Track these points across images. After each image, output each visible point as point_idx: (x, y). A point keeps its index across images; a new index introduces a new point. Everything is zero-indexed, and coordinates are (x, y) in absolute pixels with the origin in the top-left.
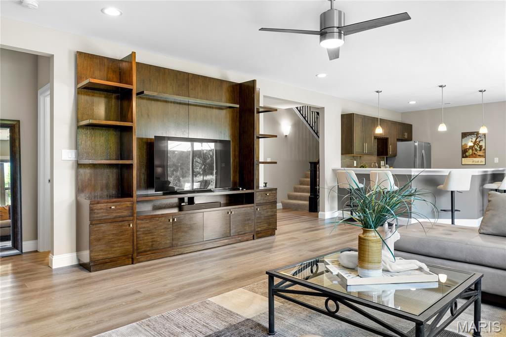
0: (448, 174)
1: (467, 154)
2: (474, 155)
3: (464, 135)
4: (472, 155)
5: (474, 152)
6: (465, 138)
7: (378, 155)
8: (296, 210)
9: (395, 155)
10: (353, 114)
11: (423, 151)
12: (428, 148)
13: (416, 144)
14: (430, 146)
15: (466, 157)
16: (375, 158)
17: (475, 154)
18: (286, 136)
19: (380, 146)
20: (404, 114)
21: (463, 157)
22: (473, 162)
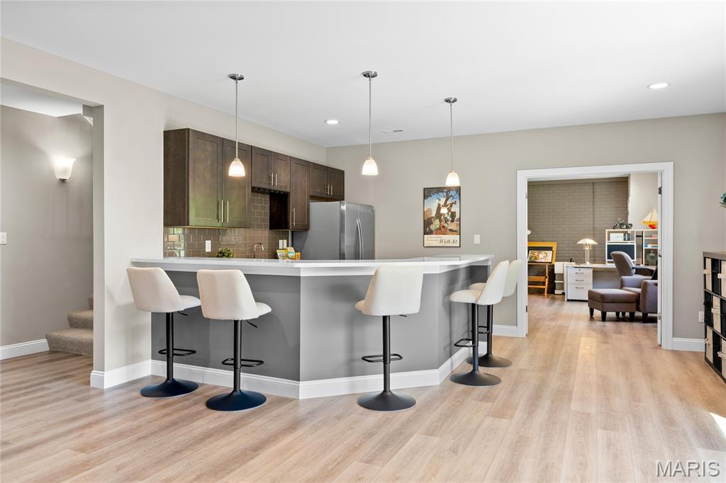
0: (373, 274)
1: (433, 227)
2: (442, 230)
3: (428, 193)
4: (439, 229)
5: (443, 223)
6: (430, 198)
7: (270, 229)
8: (77, 355)
9: (305, 228)
10: (189, 129)
11: (358, 221)
12: (369, 216)
13: (344, 208)
14: (373, 211)
15: (431, 232)
16: (264, 234)
17: (444, 227)
18: (63, 181)
19: (274, 210)
20: (330, 150)
21: (425, 233)
22: (441, 241)
